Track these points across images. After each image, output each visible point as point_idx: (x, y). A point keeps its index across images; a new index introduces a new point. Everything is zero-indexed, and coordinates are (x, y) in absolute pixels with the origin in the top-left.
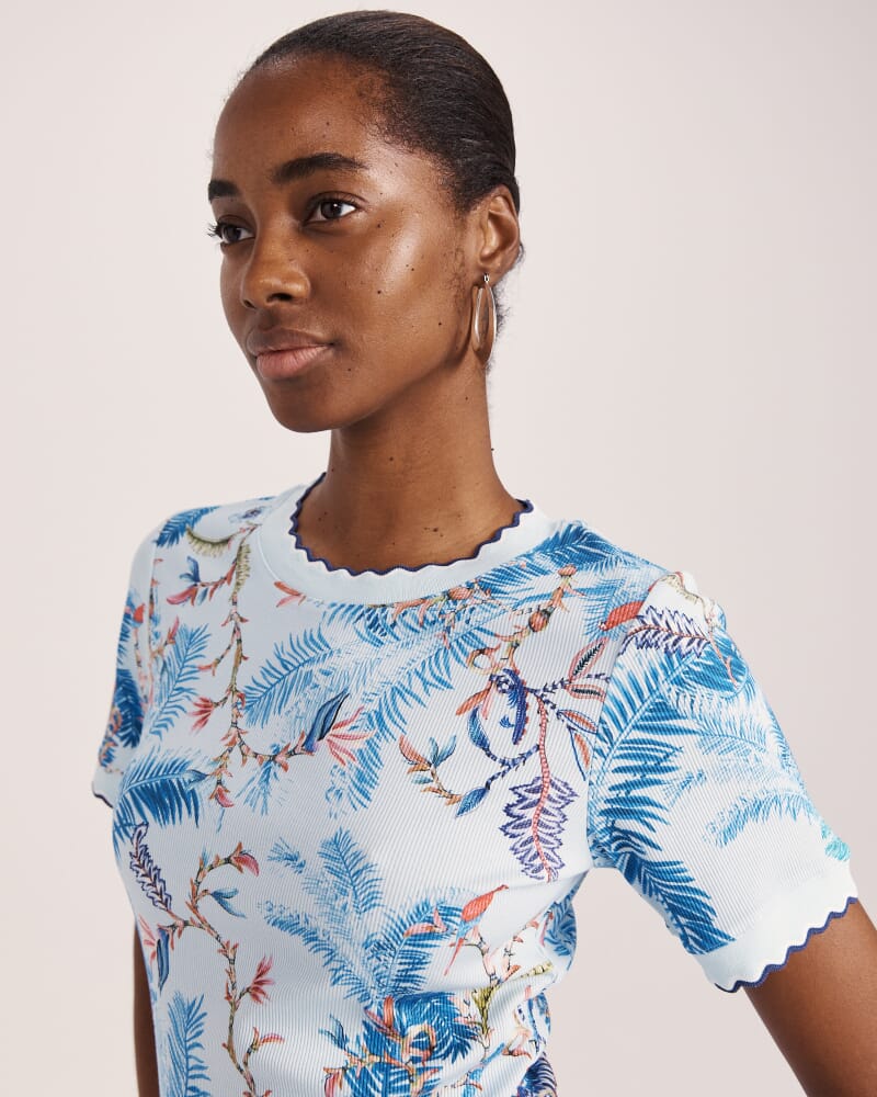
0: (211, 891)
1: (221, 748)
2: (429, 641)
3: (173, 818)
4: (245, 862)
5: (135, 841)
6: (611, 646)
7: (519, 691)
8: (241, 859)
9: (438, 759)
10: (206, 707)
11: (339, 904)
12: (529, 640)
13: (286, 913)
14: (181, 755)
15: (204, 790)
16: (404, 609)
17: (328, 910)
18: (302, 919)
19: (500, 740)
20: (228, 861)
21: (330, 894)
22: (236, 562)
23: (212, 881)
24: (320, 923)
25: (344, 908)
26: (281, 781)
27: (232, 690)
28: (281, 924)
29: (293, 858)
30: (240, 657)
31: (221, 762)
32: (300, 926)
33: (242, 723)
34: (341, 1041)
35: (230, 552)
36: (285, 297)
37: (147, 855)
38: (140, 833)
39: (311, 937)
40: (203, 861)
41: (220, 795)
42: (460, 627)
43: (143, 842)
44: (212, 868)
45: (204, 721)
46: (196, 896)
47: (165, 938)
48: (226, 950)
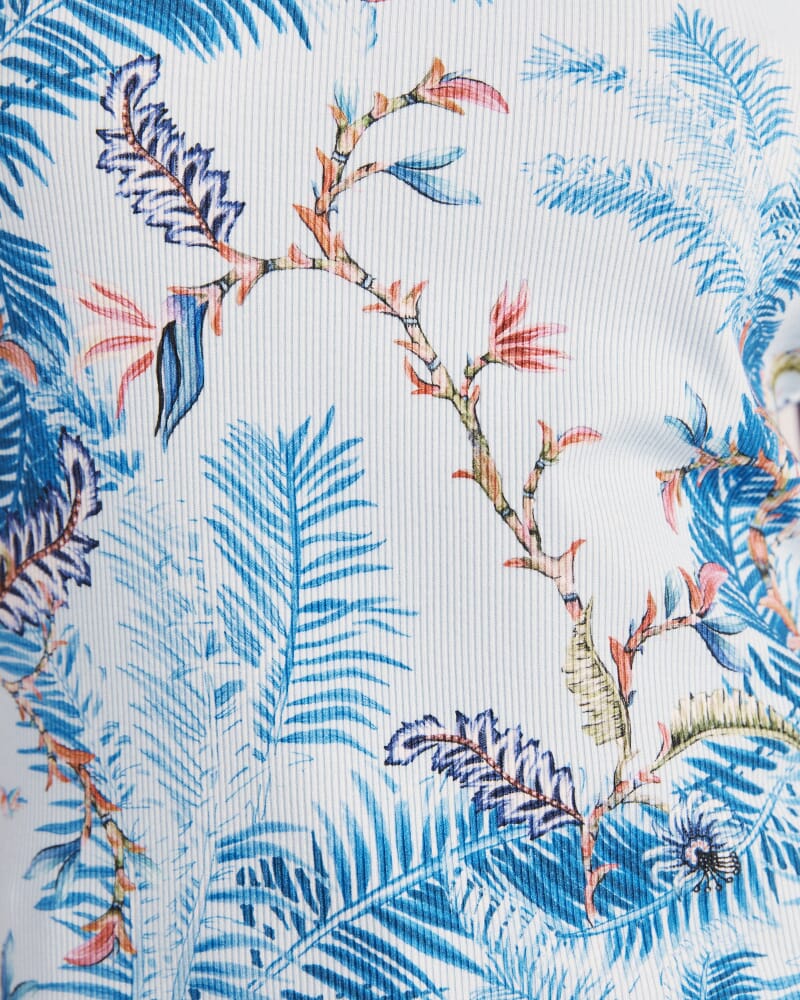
0: (387, 162)
3: (234, 39)
4: (460, 93)
5: (118, 101)
8: (449, 90)
11: (718, 135)
13: (599, 169)
17: (699, 148)
18: (637, 173)
20: (413, 98)
21: (701, 118)
23: (384, 144)
24: (679, 176)
25: (730, 140)
28: (575, 199)
29: (589, 67)
32: (631, 190)
37: (168, 125)
38: (135, 81)
39: (656, 209)
40: (341, 112)
43: (152, 97)
44: (371, 120)
46: (331, 182)
47: (194, 309)
48: (384, 304)
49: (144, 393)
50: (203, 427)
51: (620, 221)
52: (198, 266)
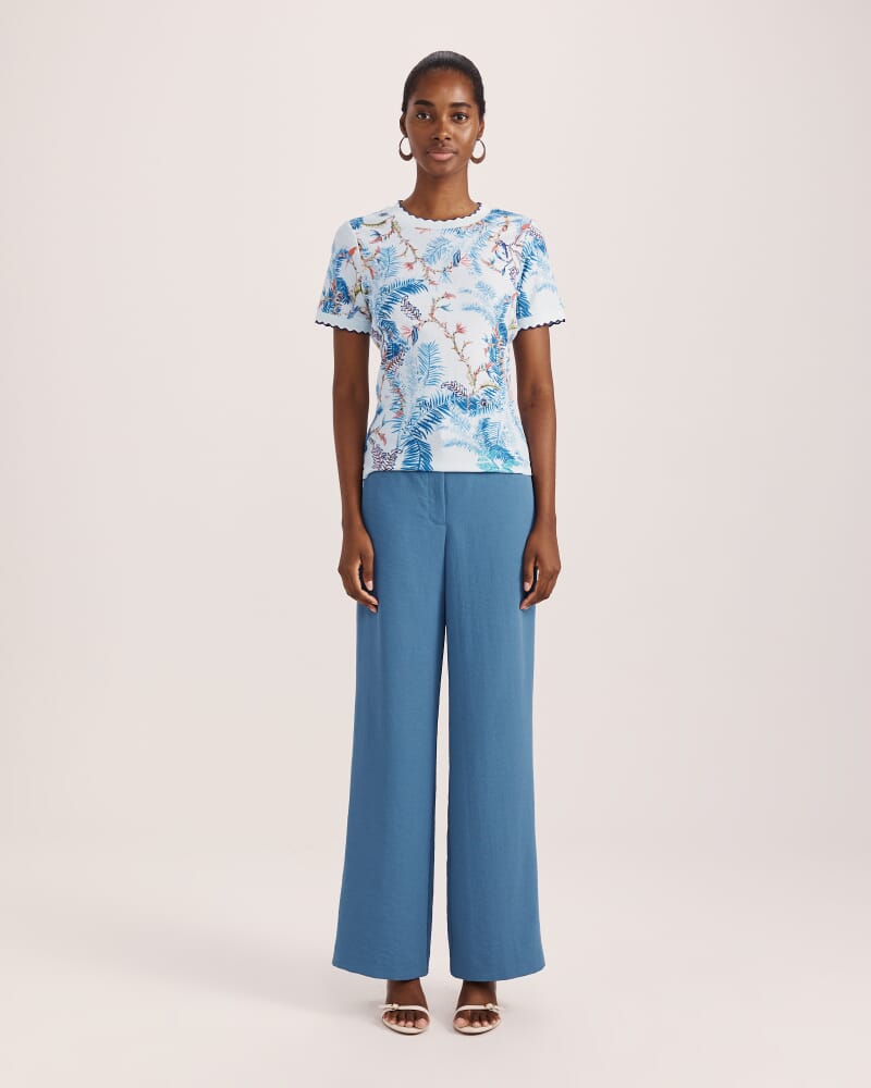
0: (439, 307)
1: (424, 272)
2: (476, 235)
5: (403, 302)
6: (524, 234)
7: (504, 245)
8: (448, 296)
9: (493, 263)
10: (410, 266)
12: (503, 234)
13: (468, 305)
14: (410, 277)
15: (426, 283)
16: (467, 228)
17: (483, 300)
18: (473, 305)
19: (504, 257)
20: (442, 298)
21: (482, 297)
22: (393, 227)
23: (439, 304)
24: (481, 305)
25: (487, 298)
26: (450, 275)
27: (416, 258)
28: (466, 309)
29: (466, 291)
30: (414, 250)
31: (426, 275)
32: (473, 307)
33: (427, 265)
34: (487, 341)
35: (389, 225)
36: (448, 139)
37: (410, 304)
38: (405, 299)
40: (433, 300)
41: (432, 283)
42: (484, 231)
44: (437, 301)
45: (412, 268)
46: (433, 310)
47: (416, 328)
48: (442, 325)
49: (411, 339)
50: (418, 343)
51: (473, 312)
52: (415, 322)
